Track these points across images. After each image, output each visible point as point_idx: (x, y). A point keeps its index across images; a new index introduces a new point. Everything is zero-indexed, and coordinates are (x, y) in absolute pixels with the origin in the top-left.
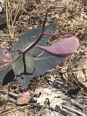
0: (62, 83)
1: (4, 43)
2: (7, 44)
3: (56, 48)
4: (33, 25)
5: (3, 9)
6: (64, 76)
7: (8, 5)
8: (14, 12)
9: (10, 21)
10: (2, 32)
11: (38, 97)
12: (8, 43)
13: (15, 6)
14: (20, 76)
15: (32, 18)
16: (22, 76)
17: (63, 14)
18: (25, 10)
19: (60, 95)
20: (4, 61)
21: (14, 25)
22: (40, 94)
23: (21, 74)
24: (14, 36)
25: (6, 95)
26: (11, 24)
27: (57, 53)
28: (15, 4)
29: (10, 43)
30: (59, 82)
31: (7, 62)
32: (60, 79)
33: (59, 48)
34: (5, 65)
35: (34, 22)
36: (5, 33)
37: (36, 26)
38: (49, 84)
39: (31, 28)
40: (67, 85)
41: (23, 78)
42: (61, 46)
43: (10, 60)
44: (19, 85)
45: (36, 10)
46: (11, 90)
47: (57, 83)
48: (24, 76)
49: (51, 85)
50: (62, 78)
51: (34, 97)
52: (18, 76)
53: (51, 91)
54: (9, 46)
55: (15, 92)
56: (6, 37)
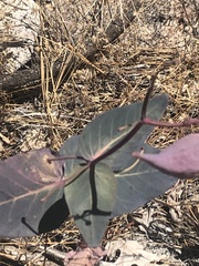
0: (169, 229)
1: (34, 131)
2: (42, 136)
3: (175, 158)
4: (100, 91)
5: (33, 55)
6: (172, 212)
7: (44, 46)
8: (59, 61)
9: (50, 83)
10: (30, 106)
11: (113, 261)
12: (44, 132)
13: (61, 49)
14: (82, 217)
15: (99, 75)
16: (87, 218)
17: (171, 69)
18: (84, 59)
19: (164, 256)
20: (43, 179)
21: (58, 92)
22: (118, 253)
23: (85, 212)
24: (58, 117)
25: (39, 255)
26: (51, 90)
27: (178, 169)
28: (60, 44)
29: (49, 133)
30: (161, 226)
31: (50, 183)
32: (164, 219)
33: (183, 157)
34: (46, 188)
35: (104, 84)
36: (36, 109)
37: (107, 95)
38: (139, 230)
39: (97, 99)
40: (179, 235)
41: (88, 223)
42: (186, 153)
43: (56, 176)
44: (68, 232)
45: (108, 58)
46: (50, 242)
47: (158, 229)
48: (91, 218)
49: (144, 233)
50: (169, 216)
51: (104, 260)
52: (77, 217)
53: (142, 247)
54: (46, 140)
55: (59, 248)
56: (39, 118)
